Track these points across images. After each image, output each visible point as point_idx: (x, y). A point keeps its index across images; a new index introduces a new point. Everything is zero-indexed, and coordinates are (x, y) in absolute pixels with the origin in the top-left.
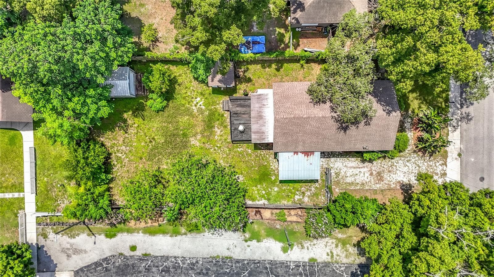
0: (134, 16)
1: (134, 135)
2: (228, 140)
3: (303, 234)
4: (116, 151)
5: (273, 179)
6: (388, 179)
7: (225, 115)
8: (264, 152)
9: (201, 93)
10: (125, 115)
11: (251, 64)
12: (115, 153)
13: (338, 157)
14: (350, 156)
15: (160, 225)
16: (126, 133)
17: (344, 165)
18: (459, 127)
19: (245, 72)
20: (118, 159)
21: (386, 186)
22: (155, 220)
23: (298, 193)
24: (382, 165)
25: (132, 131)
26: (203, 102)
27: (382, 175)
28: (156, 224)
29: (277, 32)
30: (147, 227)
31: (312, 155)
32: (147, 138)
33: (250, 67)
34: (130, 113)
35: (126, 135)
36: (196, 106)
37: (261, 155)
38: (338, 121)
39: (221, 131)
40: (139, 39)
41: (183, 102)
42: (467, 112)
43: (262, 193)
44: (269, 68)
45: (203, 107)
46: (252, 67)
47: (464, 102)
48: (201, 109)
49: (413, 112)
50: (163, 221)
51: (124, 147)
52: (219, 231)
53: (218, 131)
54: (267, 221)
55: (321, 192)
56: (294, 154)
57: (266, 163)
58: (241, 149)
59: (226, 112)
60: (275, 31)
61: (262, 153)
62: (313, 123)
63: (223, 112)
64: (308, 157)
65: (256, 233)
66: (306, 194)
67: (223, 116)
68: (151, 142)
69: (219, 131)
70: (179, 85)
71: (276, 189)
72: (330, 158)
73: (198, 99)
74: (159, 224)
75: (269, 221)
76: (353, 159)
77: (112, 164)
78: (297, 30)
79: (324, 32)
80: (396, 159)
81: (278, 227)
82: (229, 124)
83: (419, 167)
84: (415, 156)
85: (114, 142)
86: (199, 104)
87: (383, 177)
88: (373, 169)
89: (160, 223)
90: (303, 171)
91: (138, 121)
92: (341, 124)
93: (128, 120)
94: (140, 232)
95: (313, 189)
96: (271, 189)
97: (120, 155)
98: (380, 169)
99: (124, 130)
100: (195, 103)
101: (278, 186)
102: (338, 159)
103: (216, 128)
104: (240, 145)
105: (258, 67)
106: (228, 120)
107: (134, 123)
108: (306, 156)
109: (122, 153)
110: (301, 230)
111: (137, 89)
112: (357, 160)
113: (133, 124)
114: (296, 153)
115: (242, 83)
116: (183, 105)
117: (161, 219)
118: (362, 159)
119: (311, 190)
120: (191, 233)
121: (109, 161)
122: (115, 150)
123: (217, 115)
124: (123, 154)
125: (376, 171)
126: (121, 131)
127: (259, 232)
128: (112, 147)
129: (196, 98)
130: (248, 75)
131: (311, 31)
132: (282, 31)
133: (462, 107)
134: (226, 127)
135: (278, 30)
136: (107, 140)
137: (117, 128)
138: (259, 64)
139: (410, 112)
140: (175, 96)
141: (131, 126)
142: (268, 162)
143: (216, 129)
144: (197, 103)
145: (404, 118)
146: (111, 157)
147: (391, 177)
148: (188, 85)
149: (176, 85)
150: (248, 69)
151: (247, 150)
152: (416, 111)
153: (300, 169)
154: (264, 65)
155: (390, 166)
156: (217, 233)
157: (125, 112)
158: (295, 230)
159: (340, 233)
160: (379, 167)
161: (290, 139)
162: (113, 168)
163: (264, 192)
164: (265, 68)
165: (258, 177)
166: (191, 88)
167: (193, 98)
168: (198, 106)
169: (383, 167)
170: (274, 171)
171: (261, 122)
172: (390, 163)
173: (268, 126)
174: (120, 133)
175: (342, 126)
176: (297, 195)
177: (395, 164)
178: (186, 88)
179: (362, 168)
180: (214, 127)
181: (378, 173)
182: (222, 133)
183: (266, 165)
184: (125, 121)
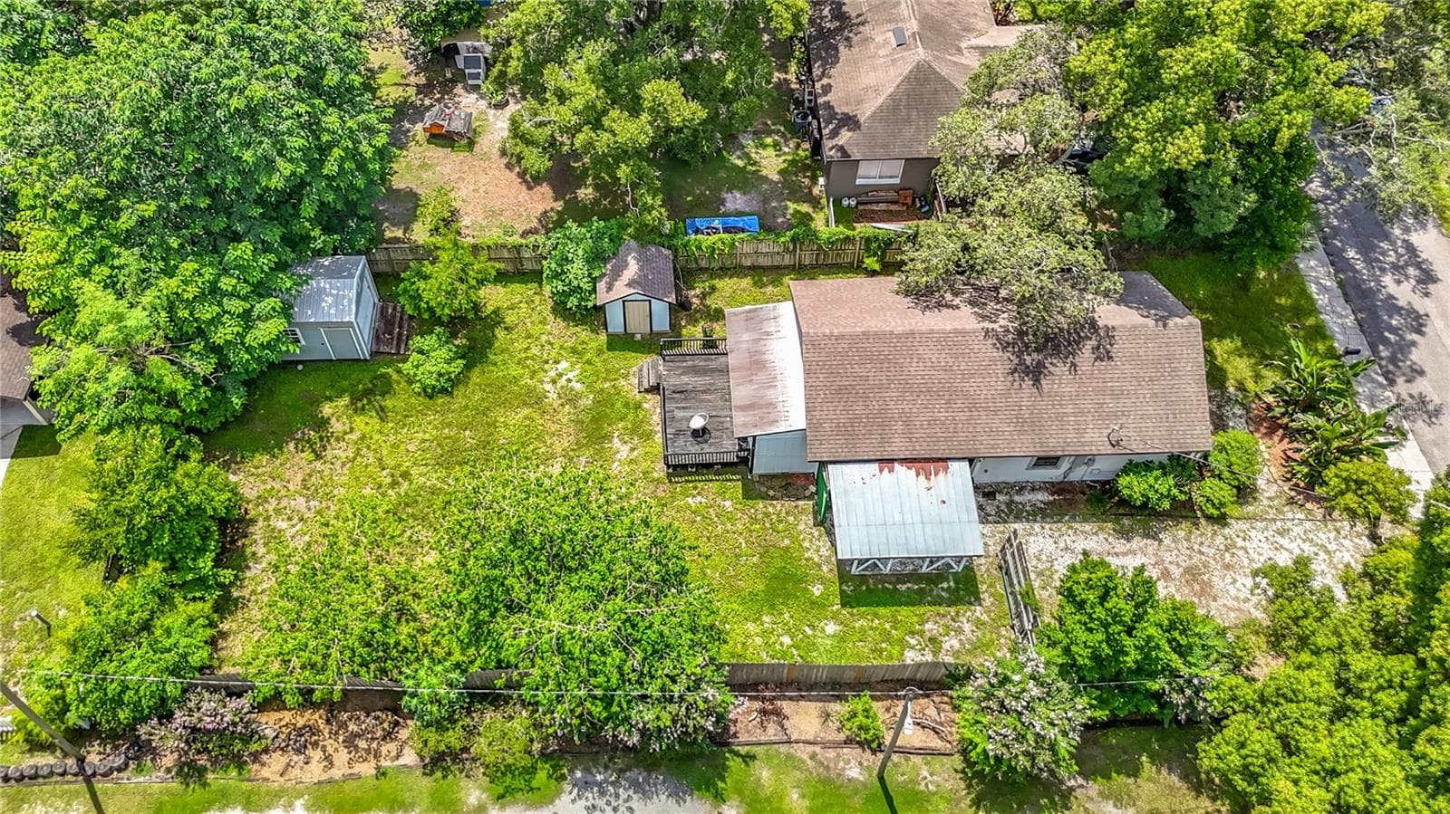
0: (402, 186)
1: (344, 464)
2: (656, 475)
3: (958, 802)
4: (271, 513)
5: (817, 593)
6: (1233, 592)
7: (645, 405)
8: (779, 507)
9: (574, 351)
10: (327, 409)
11: (721, 277)
12: (268, 518)
13: (1035, 521)
14: (1073, 518)
15: (381, 773)
16: (318, 457)
17: (1062, 545)
18: (1410, 436)
19: (704, 296)
20: (274, 536)
21: (1232, 615)
22: (368, 751)
23: (913, 642)
24: (1196, 547)
25: (337, 451)
26: (577, 372)
27: (1205, 578)
28: (367, 769)
29: (791, 211)
30: (330, 781)
31: (941, 474)
32: (385, 473)
33: (718, 283)
34: (346, 400)
35: (318, 465)
36: (554, 382)
37: (767, 515)
38: (1008, 343)
39: (632, 450)
40: (404, 233)
41: (515, 371)
42: (1415, 393)
43: (782, 644)
44: (775, 286)
45: (578, 387)
46: (725, 285)
47: (1391, 367)
48: (572, 389)
49: (1241, 387)
50: (398, 757)
51: (302, 500)
52: (617, 796)
53: (621, 449)
54: (810, 748)
55: (1000, 636)
56: (881, 470)
57: (787, 542)
58: (699, 498)
59: (649, 396)
60: (786, 208)
61: (771, 510)
62: (930, 354)
63: (639, 397)
64: (928, 478)
65: (769, 800)
66: (946, 646)
67: (638, 406)
68: (394, 484)
69: (626, 448)
70: (506, 329)
71: (831, 628)
72: (1005, 522)
73: (564, 365)
74: (378, 768)
75: (817, 749)
76: (1087, 527)
77: (248, 551)
78: (845, 202)
79: (922, 207)
80: (1237, 526)
81: (854, 772)
82: (659, 428)
83: (1327, 552)
84: (1299, 516)
85: (270, 483)
86: (565, 377)
87: (1209, 584)
88: (1167, 557)
89: (385, 763)
90: (918, 527)
91: (365, 424)
92: (1019, 355)
93: (333, 420)
94: (299, 803)
95: (967, 627)
96: (812, 627)
97: (283, 525)
98: (1190, 557)
99: (314, 451)
100: (552, 374)
101: (835, 617)
102: (1037, 527)
103: (616, 440)
104: (695, 488)
105: (743, 286)
106: (656, 418)
107: (352, 430)
108: (922, 478)
109: (290, 519)
110: (948, 786)
111: (377, 338)
112: (1101, 529)
113: (345, 433)
114: (886, 462)
115: (696, 321)
116: (515, 380)
117: (391, 747)
118: (1118, 527)
119: (959, 631)
120: (503, 807)
121: (240, 543)
122: (271, 508)
123: (619, 405)
124: (295, 521)
125: (1178, 565)
126: (303, 455)
127: (781, 798)
128: (262, 500)
129: (557, 362)
130: (712, 302)
131: (883, 206)
132: (805, 208)
133: (1392, 382)
134: (648, 436)
135: (792, 206)
136: (251, 479)
137: (292, 445)
138: (746, 276)
139: (1231, 389)
140: (492, 357)
141: (338, 439)
142: (794, 539)
143: (616, 443)
144: (560, 375)
145: (1219, 407)
146: (251, 529)
147: (1238, 585)
148: (535, 330)
149: (497, 331)
150: (713, 289)
151: (719, 500)
152: (1250, 385)
153: (909, 521)
154: (761, 280)
155: (1222, 547)
156: (608, 803)
157: (330, 399)
158: (922, 787)
159: (1107, 798)
160: (1184, 551)
161: (859, 409)
162: (248, 567)
163: (786, 640)
164: (764, 285)
165: (762, 587)
166: (544, 338)
167: (547, 362)
168: (563, 381)
169: (1201, 553)
170: (819, 566)
171: (761, 377)
172: (1219, 540)
173: (785, 387)
174: (297, 459)
175: (1022, 362)
176: (912, 648)
177: (1240, 543)
178: (529, 336)
179: (1124, 554)
180: (608, 437)
181: (1187, 570)
182: (635, 453)
183: (788, 548)
184: (322, 424)
